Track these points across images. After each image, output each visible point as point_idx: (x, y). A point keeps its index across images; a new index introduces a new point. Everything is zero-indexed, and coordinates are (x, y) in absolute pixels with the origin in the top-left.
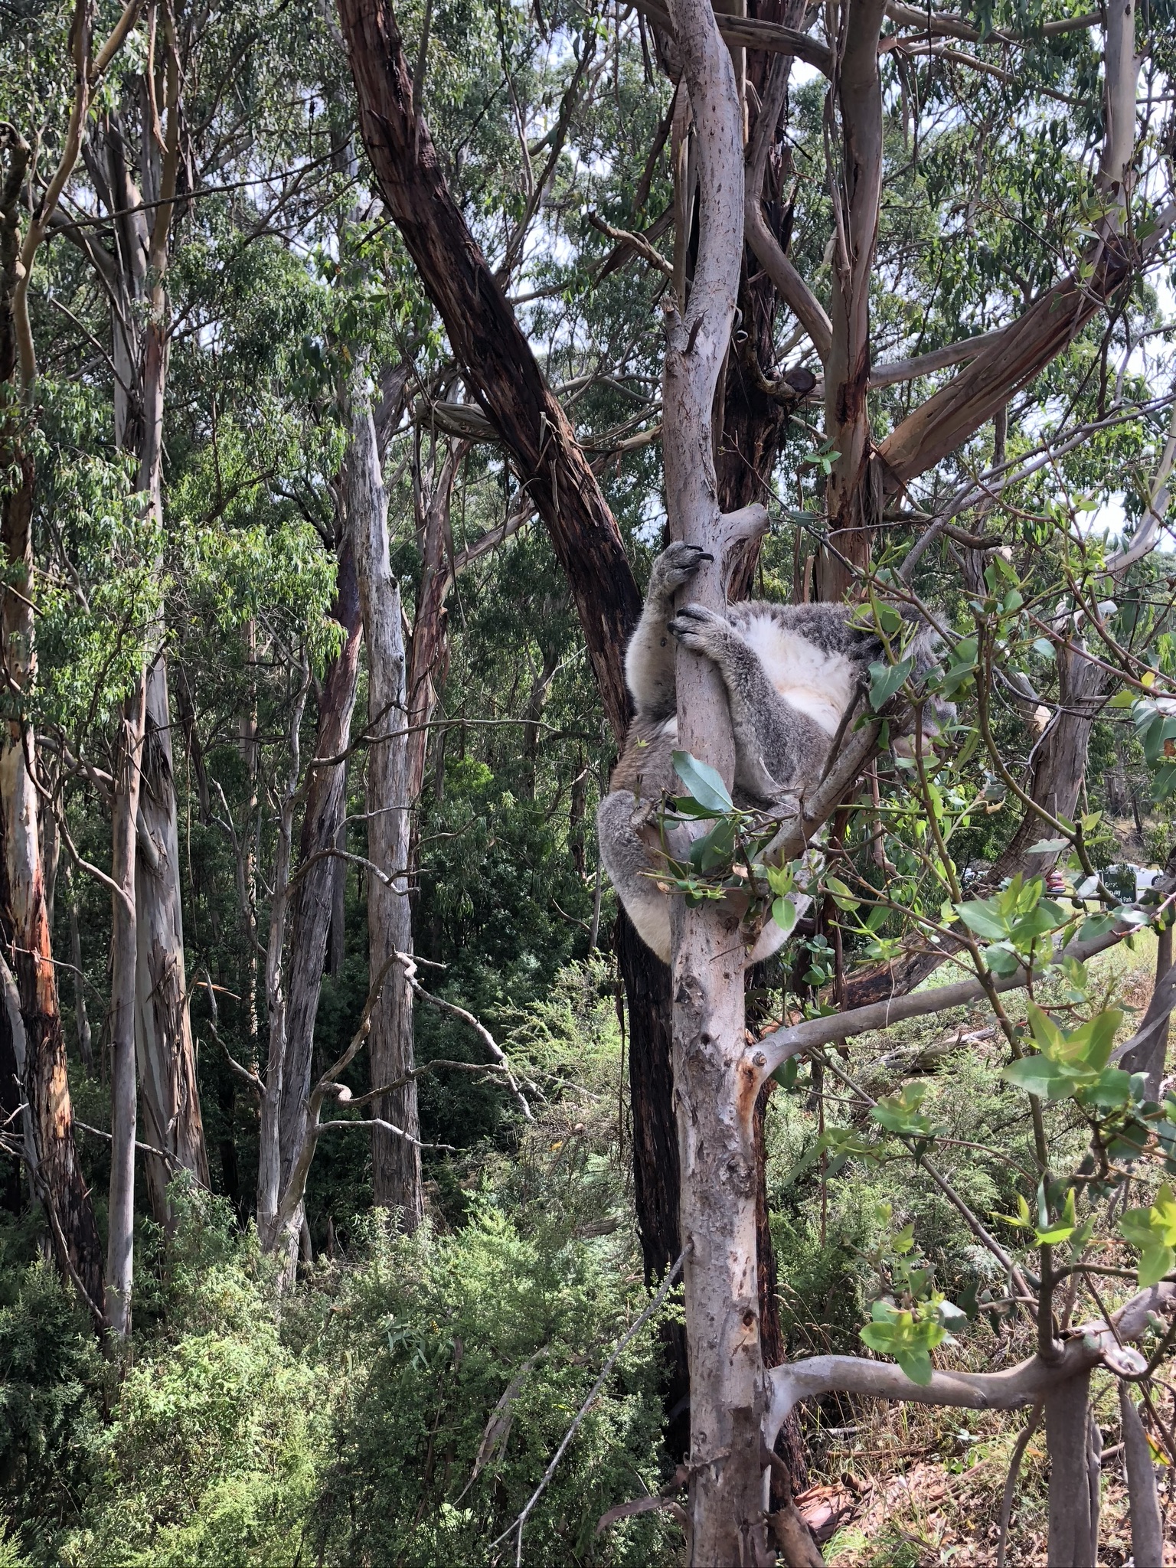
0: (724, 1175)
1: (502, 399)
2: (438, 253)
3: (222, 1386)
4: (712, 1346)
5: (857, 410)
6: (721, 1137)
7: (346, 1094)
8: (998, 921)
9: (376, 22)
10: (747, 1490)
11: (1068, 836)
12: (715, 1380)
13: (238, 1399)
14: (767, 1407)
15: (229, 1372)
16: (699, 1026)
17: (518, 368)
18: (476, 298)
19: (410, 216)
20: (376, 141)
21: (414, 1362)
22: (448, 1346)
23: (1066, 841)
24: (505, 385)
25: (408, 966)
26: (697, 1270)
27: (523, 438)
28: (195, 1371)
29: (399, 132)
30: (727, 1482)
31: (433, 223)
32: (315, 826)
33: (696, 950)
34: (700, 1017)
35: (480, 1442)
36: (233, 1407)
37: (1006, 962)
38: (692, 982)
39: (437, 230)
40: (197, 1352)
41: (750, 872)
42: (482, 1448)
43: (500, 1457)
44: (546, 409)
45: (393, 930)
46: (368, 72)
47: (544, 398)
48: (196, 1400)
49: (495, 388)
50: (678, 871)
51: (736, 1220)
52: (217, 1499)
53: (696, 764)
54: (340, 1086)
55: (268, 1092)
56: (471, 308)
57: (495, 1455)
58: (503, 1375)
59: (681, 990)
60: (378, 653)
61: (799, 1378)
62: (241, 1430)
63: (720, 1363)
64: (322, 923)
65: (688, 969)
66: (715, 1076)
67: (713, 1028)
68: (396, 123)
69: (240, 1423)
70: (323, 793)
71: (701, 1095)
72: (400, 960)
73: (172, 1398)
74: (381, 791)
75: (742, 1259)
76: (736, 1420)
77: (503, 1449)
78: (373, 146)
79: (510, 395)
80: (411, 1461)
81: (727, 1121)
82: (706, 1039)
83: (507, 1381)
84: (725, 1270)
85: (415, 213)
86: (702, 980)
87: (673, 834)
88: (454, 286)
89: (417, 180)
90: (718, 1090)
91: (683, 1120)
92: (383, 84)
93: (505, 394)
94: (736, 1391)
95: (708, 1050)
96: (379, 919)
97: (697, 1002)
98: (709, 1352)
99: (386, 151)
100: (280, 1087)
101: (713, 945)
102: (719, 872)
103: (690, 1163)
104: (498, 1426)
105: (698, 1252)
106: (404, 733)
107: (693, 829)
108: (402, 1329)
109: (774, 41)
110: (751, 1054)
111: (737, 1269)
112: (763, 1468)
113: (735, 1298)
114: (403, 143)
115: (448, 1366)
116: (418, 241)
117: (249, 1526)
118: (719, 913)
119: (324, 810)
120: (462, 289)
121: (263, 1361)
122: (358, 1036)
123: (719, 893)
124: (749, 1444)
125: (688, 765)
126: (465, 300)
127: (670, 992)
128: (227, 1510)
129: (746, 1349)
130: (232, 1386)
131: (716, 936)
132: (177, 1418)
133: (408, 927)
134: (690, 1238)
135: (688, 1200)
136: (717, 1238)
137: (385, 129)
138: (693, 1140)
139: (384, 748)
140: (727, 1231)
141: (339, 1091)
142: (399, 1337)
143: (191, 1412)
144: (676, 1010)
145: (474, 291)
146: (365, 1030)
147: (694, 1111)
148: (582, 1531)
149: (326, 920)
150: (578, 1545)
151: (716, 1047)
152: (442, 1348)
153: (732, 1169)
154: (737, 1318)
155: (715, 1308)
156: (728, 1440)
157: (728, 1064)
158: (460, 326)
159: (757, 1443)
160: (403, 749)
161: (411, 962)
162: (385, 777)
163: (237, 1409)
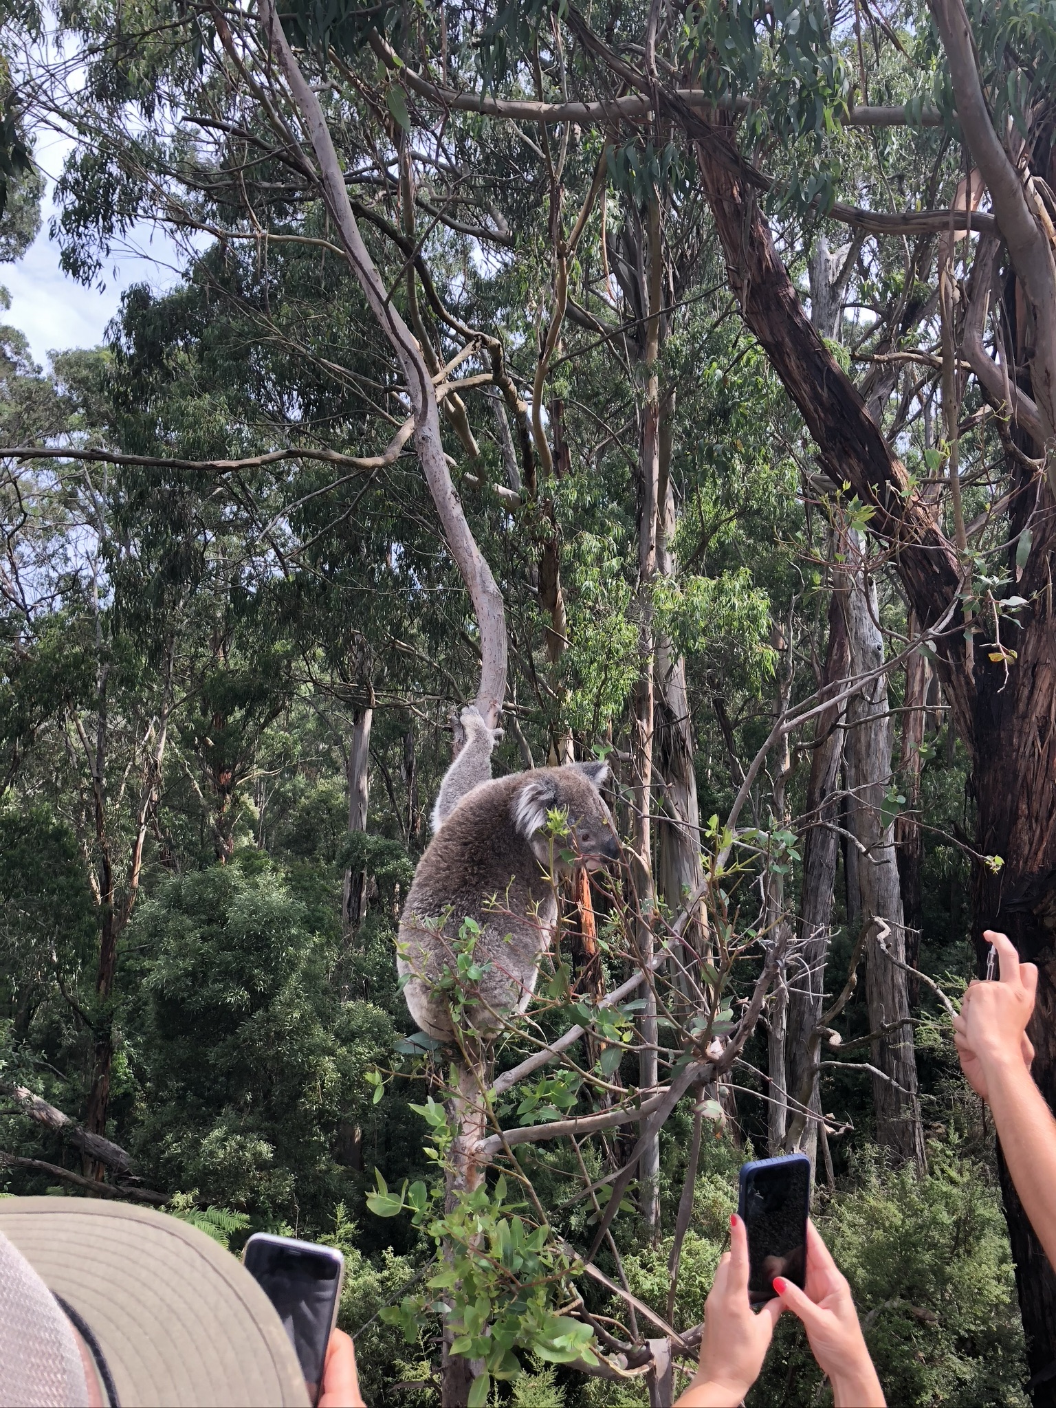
7: (836, 1039)
9: (732, 195)
18: (825, 394)
19: (769, 338)
24: (854, 462)
25: (883, 929)
31: (787, 339)
32: (817, 794)
39: (790, 345)
44: (891, 477)
45: (882, 892)
46: (730, 232)
47: (889, 464)
49: (845, 466)
54: (831, 1031)
55: (775, 1029)
56: (821, 404)
60: (858, 643)
64: (826, 881)
70: (823, 767)
72: (877, 923)
79: (858, 470)
85: (772, 333)
88: (807, 388)
89: (773, 307)
93: (853, 469)
100: (784, 1026)
106: (885, 715)
110: (475, 1145)
116: (778, 355)
119: (825, 781)
120: (813, 389)
122: (847, 988)
126: (816, 397)
133: (897, 890)
139: (866, 729)
141: (831, 1035)
145: (822, 389)
146: (852, 983)
149: (831, 880)
157: (463, 1150)
158: (814, 418)
161: (886, 926)
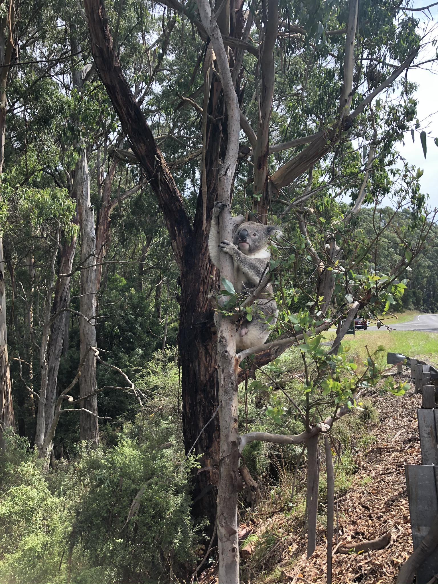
0: (230, 385)
1: (141, 150)
2: (119, 97)
3: (27, 504)
4: (226, 428)
5: (264, 165)
6: (230, 376)
7: (71, 399)
8: (296, 319)
9: (99, 13)
10: (234, 463)
11: (314, 301)
12: (227, 437)
13: (33, 508)
14: (240, 444)
15: (29, 498)
16: (225, 348)
17: (147, 140)
18: (133, 114)
19: (109, 83)
20: (97, 55)
21: (106, 485)
22: (118, 479)
23: (314, 303)
24: (142, 145)
25: (96, 352)
26: (223, 409)
27: (148, 164)
28: (16, 499)
29: (106, 52)
30: (230, 461)
31: (117, 86)
32: (58, 299)
33: (224, 329)
34: (225, 346)
35: (129, 511)
36: (31, 511)
37: (299, 328)
38: (223, 337)
39: (119, 88)
40: (17, 492)
41: (240, 309)
42: (130, 513)
43: (136, 515)
44: (157, 154)
45: (89, 339)
46: (95, 30)
47: (156, 151)
48: (17, 509)
49: (139, 146)
50: (220, 308)
51: (233, 397)
52: (26, 543)
53: (227, 281)
54: (69, 396)
55: (41, 398)
56: (131, 117)
57: (134, 515)
58: (137, 487)
59: (220, 339)
60: (85, 235)
61: (247, 437)
62: (34, 519)
63: (228, 432)
64: (61, 336)
65: (222, 334)
66: (229, 361)
67: (228, 349)
68: (105, 49)
69: (34, 515)
70: (62, 287)
71: (225, 366)
72: (93, 350)
73: (8, 508)
74: (85, 287)
75: (234, 407)
76: (232, 445)
77: (137, 513)
78: (96, 57)
79: (144, 148)
80: (104, 518)
81: (231, 372)
82: (226, 352)
83: (139, 490)
84: (230, 409)
85: (111, 81)
86: (225, 337)
87: (219, 300)
88: (125, 109)
89: (112, 70)
90: (229, 364)
91: (220, 372)
92: (100, 35)
93: (142, 148)
94: (232, 438)
95: (227, 354)
96: (84, 335)
97: (224, 343)
98: (226, 430)
99: (101, 59)
100: (45, 396)
101: (229, 328)
102: (231, 309)
103: (222, 383)
104: (135, 504)
105: (223, 405)
106: (94, 266)
107: (224, 299)
108: (101, 474)
109: (240, 45)
110: (237, 355)
111: (233, 409)
112: (239, 458)
113: (233, 416)
114: (107, 56)
115: (117, 486)
116: (112, 92)
117: (38, 552)
118: (230, 320)
119: (62, 294)
120: (128, 110)
121: (42, 494)
122: (76, 378)
123: (231, 314)
124: (235, 451)
125: (225, 281)
126: (128, 114)
127: (217, 340)
128: (30, 546)
129: (235, 429)
130: (31, 503)
131: (229, 326)
132: (10, 515)
133: (95, 338)
134: (221, 402)
135: (221, 392)
136: (228, 401)
137: (101, 51)
138: (222, 377)
139: (87, 271)
140: (231, 399)
141: (69, 398)
142: (100, 477)
143: (15, 513)
144: (219, 345)
145: (132, 111)
146: (79, 376)
147: (223, 370)
148: (164, 539)
149: (62, 335)
150: (162, 543)
151: (229, 354)
152: (115, 480)
153: (232, 384)
154: (233, 421)
155: (227, 419)
156: (230, 451)
157: (232, 358)
158: (126, 123)
159: (237, 451)
160: (94, 271)
161: (97, 350)
162: (87, 282)
163: (33, 511)
